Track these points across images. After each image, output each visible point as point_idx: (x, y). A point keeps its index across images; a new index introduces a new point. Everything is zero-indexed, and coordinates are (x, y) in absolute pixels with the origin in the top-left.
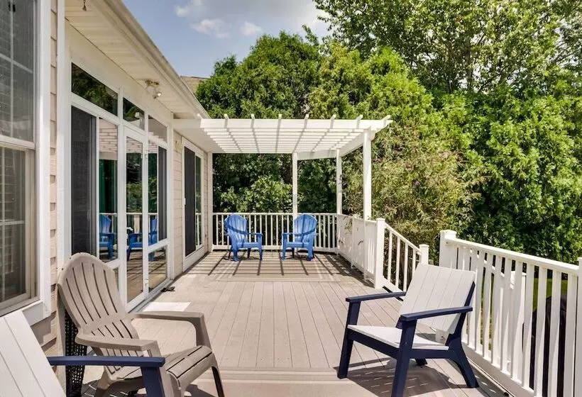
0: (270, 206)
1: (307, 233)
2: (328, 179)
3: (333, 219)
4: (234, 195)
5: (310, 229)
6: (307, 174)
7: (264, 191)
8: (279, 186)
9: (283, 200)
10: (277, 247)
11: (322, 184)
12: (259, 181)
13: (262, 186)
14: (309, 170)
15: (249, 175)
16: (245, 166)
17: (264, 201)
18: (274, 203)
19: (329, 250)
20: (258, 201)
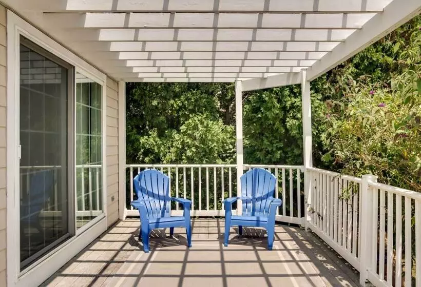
0: (206, 154)
1: (261, 199)
2: (285, 117)
3: (298, 175)
4: (157, 139)
5: (265, 192)
6: (256, 110)
7: (197, 134)
8: (217, 127)
9: (223, 147)
10: (214, 212)
11: (278, 122)
12: (190, 121)
13: (195, 128)
14: (258, 105)
15: (178, 113)
16: (172, 102)
17: (197, 147)
18: (211, 150)
19: (291, 219)
20: (189, 147)
